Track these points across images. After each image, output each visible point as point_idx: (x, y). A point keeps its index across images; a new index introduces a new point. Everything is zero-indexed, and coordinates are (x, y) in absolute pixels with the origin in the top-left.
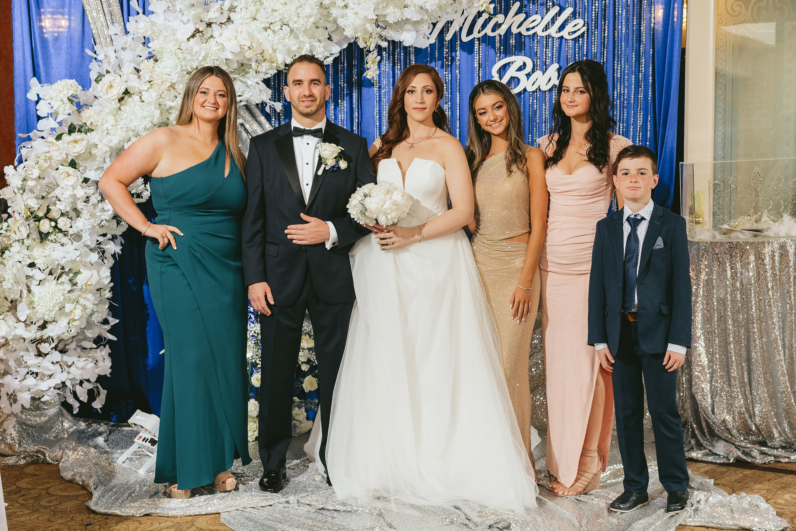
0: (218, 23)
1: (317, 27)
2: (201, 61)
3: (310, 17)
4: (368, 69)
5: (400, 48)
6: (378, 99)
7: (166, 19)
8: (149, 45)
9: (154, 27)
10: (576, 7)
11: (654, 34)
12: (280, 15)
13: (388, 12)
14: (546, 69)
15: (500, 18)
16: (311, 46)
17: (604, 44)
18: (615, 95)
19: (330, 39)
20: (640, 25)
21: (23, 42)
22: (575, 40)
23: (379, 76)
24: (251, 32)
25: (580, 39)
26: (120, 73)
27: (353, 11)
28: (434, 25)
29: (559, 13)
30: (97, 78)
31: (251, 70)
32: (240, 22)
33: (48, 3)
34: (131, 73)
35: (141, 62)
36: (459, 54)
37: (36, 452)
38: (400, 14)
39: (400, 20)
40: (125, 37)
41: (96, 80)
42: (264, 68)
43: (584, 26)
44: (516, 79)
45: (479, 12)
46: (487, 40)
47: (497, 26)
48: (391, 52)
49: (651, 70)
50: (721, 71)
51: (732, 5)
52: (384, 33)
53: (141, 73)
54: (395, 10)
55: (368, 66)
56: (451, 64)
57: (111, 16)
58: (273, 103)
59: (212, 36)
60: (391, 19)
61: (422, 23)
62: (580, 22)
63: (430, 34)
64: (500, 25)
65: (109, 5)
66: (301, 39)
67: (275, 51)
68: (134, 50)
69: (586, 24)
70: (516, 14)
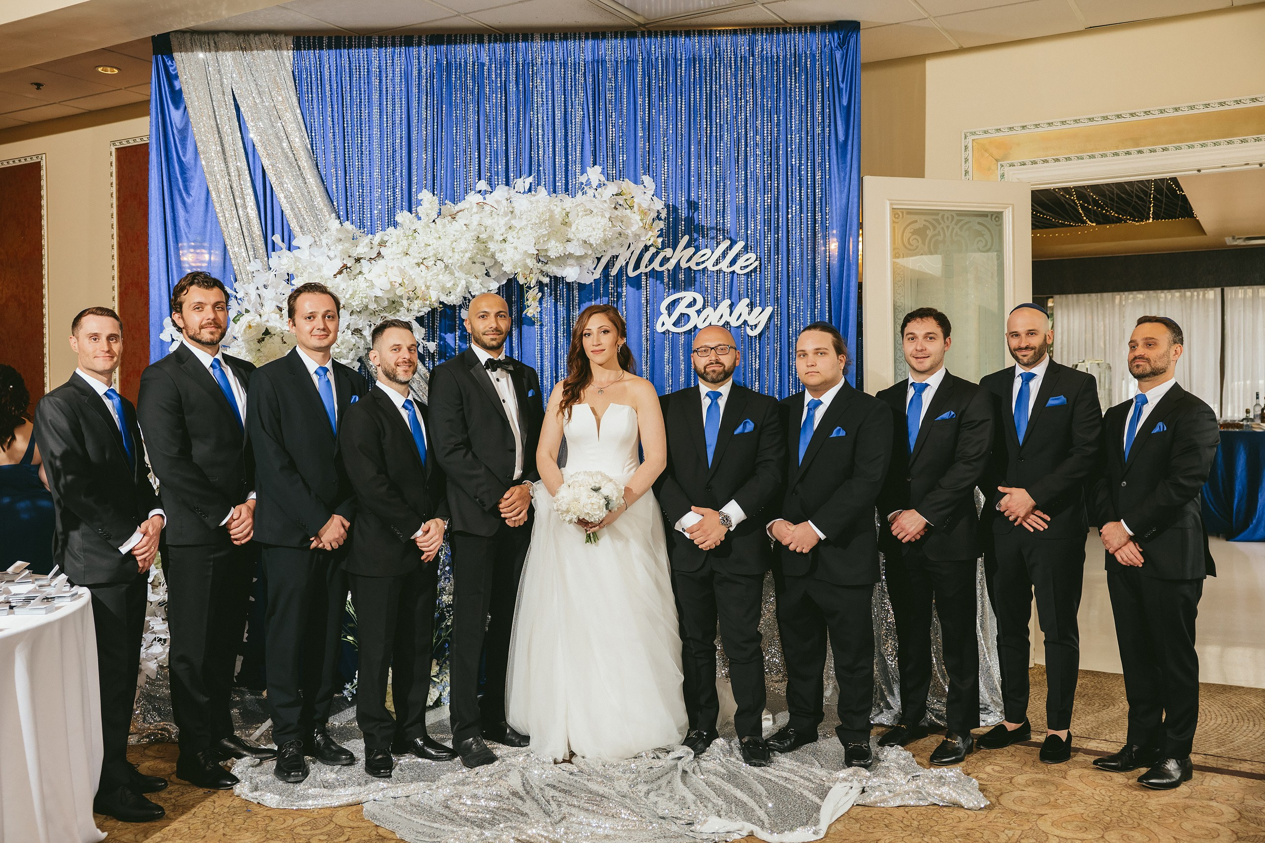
0: (367, 259)
1: (474, 263)
2: (348, 299)
3: (466, 252)
4: (528, 307)
5: (563, 283)
6: (539, 337)
7: (311, 254)
8: (293, 282)
9: (298, 263)
10: (747, 239)
11: (829, 268)
12: (434, 249)
13: (549, 246)
14: (718, 305)
15: (668, 252)
16: (467, 283)
17: (778, 279)
18: (791, 332)
19: (487, 274)
20: (814, 259)
21: (159, 278)
22: (748, 275)
23: (541, 312)
24: (403, 268)
25: (753, 274)
26: (261, 312)
27: (511, 245)
28: (599, 259)
29: (730, 247)
30: (236, 317)
31: (402, 309)
32: (391, 257)
33: (187, 237)
34: (273, 312)
35: (283, 300)
36: (626, 290)
37: (161, 730)
38: (562, 248)
39: (562, 255)
40: (267, 274)
41: (233, 320)
42: (417, 306)
43: (756, 260)
44: (686, 316)
45: (646, 246)
46: (655, 275)
47: (665, 260)
48: (553, 287)
49: (827, 307)
50: (899, 307)
51: (909, 239)
52: (545, 268)
53: (283, 312)
54: (557, 244)
55: (528, 303)
56: (618, 301)
57: (254, 251)
58: (427, 343)
59: (360, 272)
60: (552, 254)
61: (586, 258)
62: (753, 256)
63: (595, 269)
64: (669, 259)
65: (253, 240)
66: (457, 274)
67: (428, 288)
68: (277, 288)
69: (759, 258)
70: (685, 248)
